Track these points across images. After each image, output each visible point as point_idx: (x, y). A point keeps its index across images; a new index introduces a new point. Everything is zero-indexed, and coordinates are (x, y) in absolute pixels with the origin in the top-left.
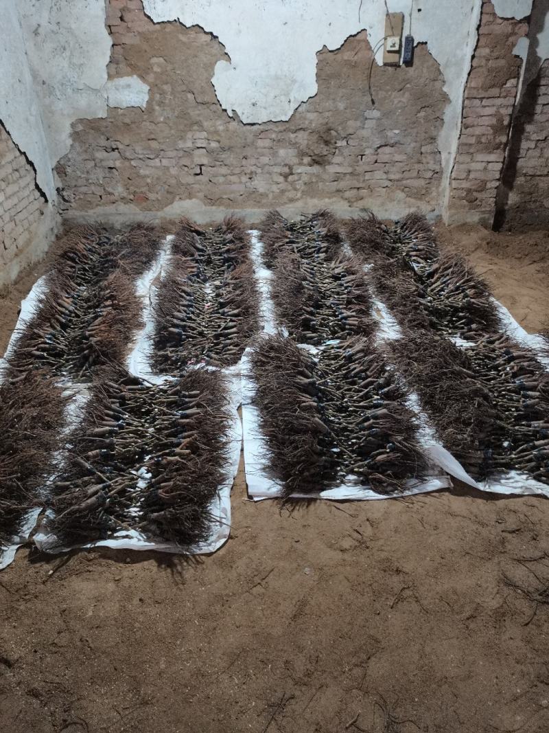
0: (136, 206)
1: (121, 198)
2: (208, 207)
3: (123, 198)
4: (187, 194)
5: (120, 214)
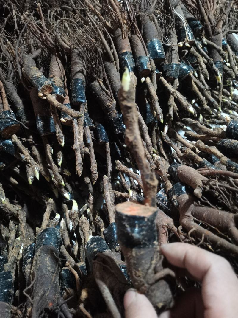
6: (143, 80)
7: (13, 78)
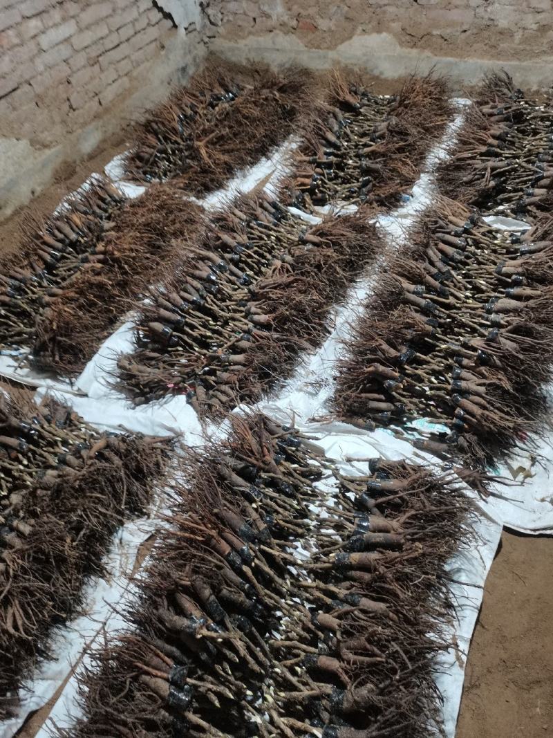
0: (300, 38)
1: (281, 25)
2: (404, 49)
3: (283, 25)
4: (374, 23)
5: (278, 50)
6: (253, 564)
7: (156, 635)
